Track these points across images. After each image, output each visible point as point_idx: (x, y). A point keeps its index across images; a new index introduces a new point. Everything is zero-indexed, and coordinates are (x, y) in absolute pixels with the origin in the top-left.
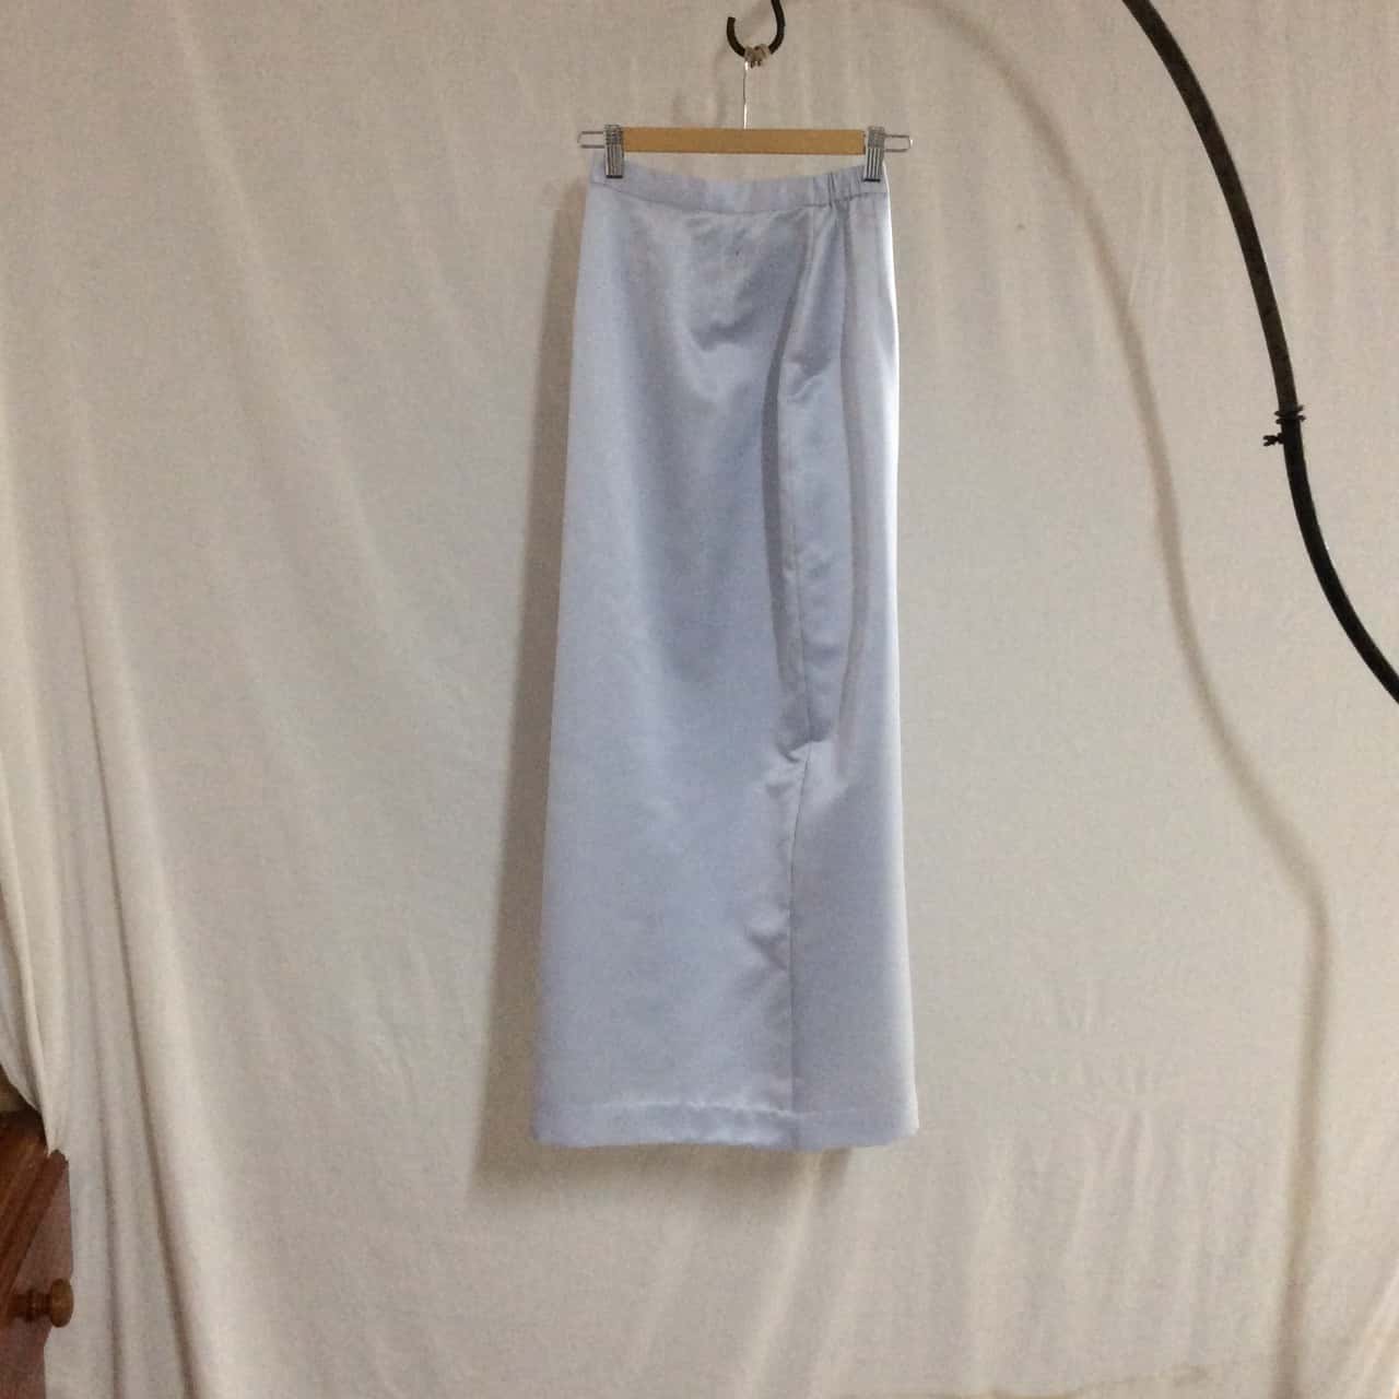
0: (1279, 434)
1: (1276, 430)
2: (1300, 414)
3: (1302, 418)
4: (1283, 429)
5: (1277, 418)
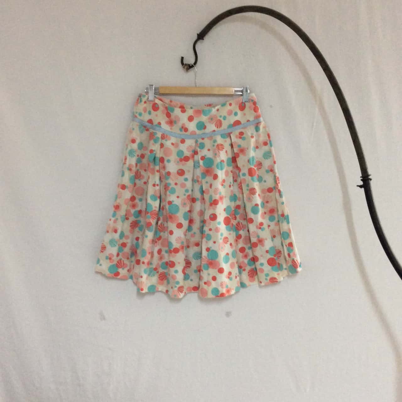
0: (363, 185)
1: (361, 183)
2: (370, 177)
3: (371, 180)
4: (363, 183)
5: (362, 178)
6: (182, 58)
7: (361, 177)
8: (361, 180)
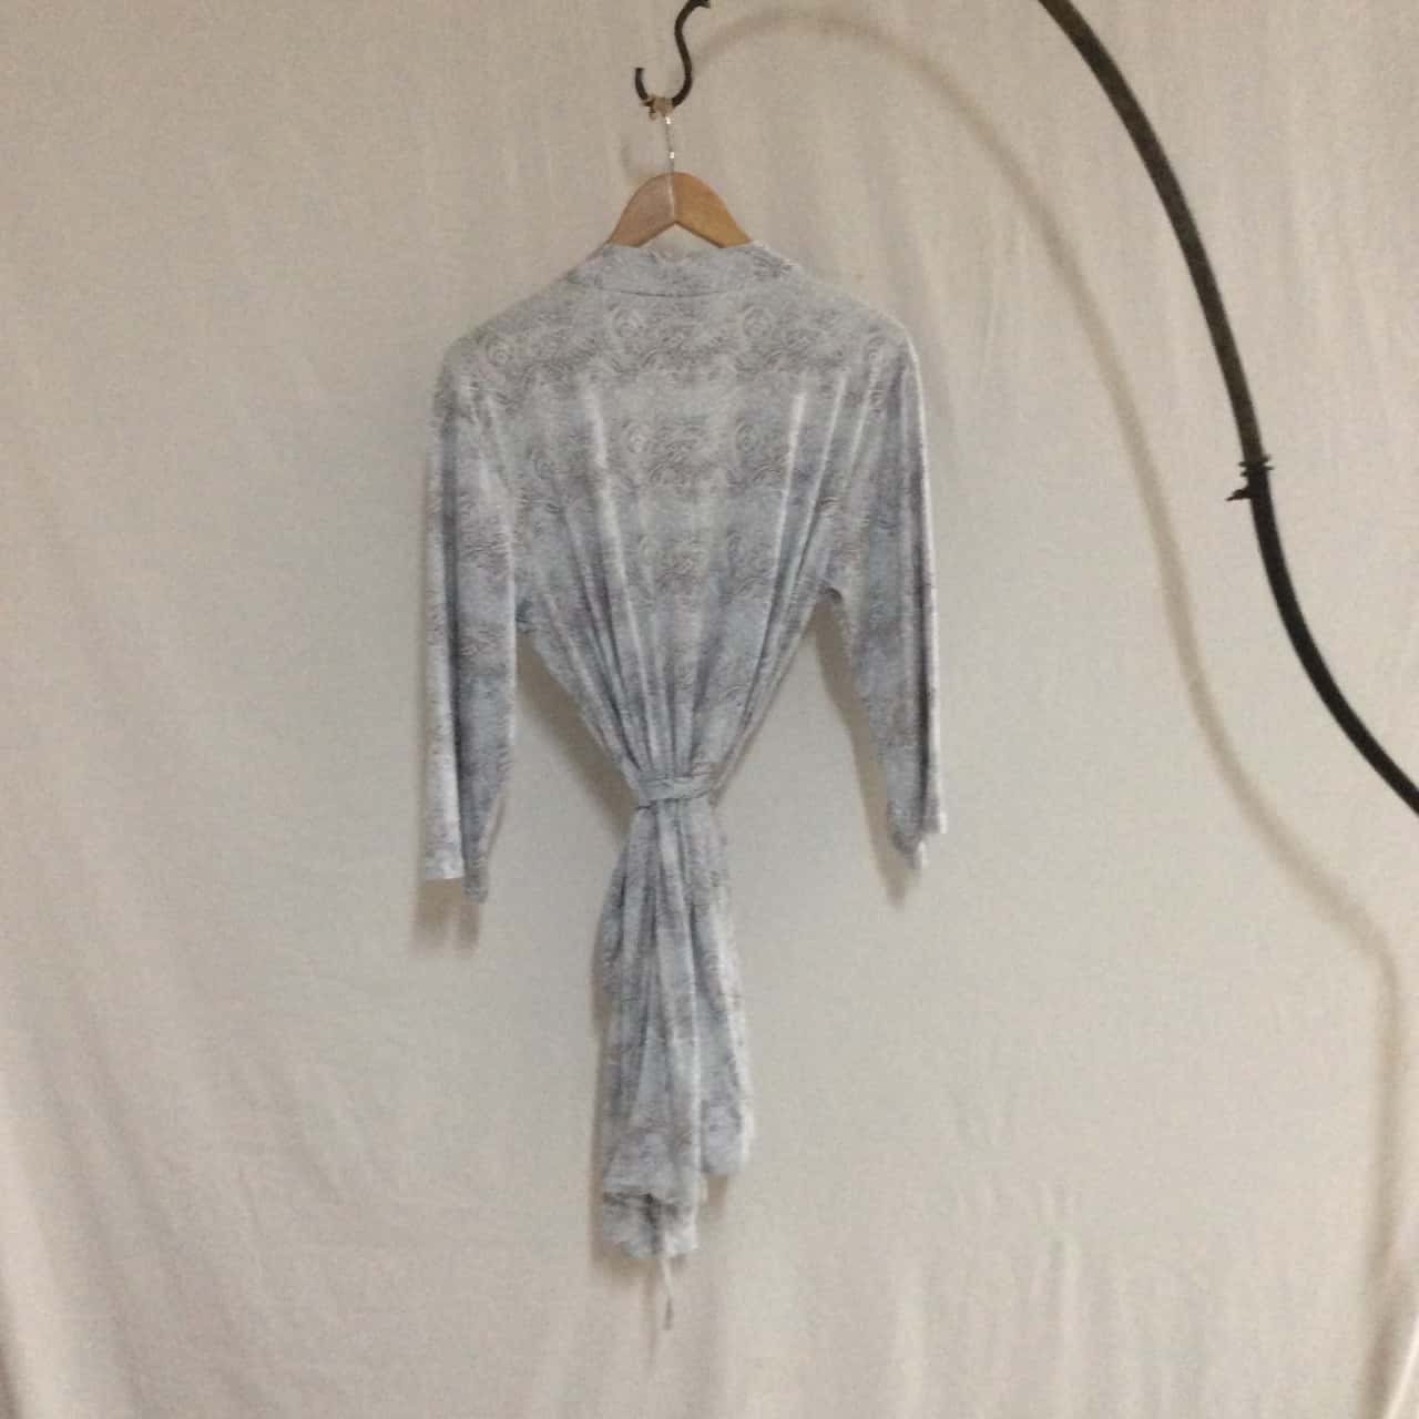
0: (1246, 488)
2: (1268, 464)
3: (1270, 468)
5: (1243, 469)
6: (639, 71)
7: (1242, 464)
8: (1244, 474)
